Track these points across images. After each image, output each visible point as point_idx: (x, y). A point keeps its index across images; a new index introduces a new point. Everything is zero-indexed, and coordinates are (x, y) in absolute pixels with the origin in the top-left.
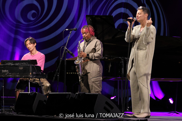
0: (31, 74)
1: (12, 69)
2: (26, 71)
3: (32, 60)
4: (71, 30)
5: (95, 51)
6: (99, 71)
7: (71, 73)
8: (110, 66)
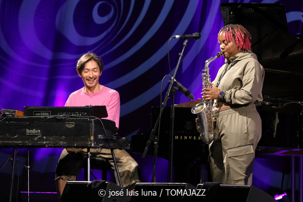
0: (92, 138)
1: (49, 128)
2: (81, 132)
3: (95, 106)
4: (185, 38)
5: (242, 85)
6: (246, 133)
7: (186, 138)
8: (277, 121)
